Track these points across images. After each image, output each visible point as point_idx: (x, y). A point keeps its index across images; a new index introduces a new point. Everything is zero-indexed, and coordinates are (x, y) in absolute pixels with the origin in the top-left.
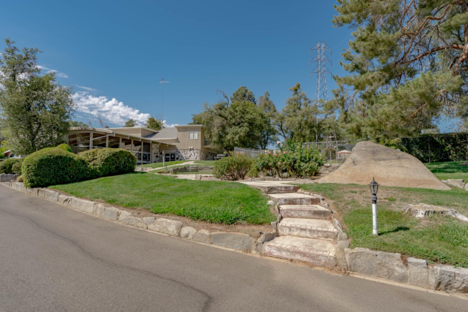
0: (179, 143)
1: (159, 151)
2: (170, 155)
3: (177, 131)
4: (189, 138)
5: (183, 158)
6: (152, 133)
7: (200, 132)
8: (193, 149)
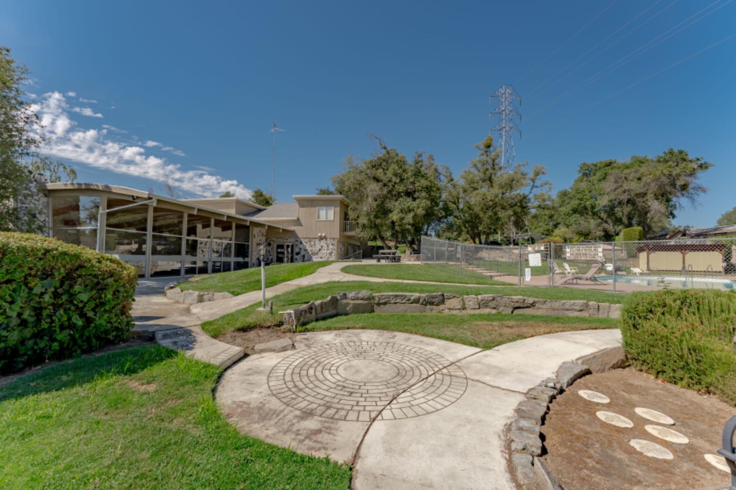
0: (301, 227)
1: (266, 240)
2: (285, 247)
3: (298, 206)
4: (318, 218)
5: (308, 253)
6: (255, 210)
7: (338, 209)
8: (325, 238)
